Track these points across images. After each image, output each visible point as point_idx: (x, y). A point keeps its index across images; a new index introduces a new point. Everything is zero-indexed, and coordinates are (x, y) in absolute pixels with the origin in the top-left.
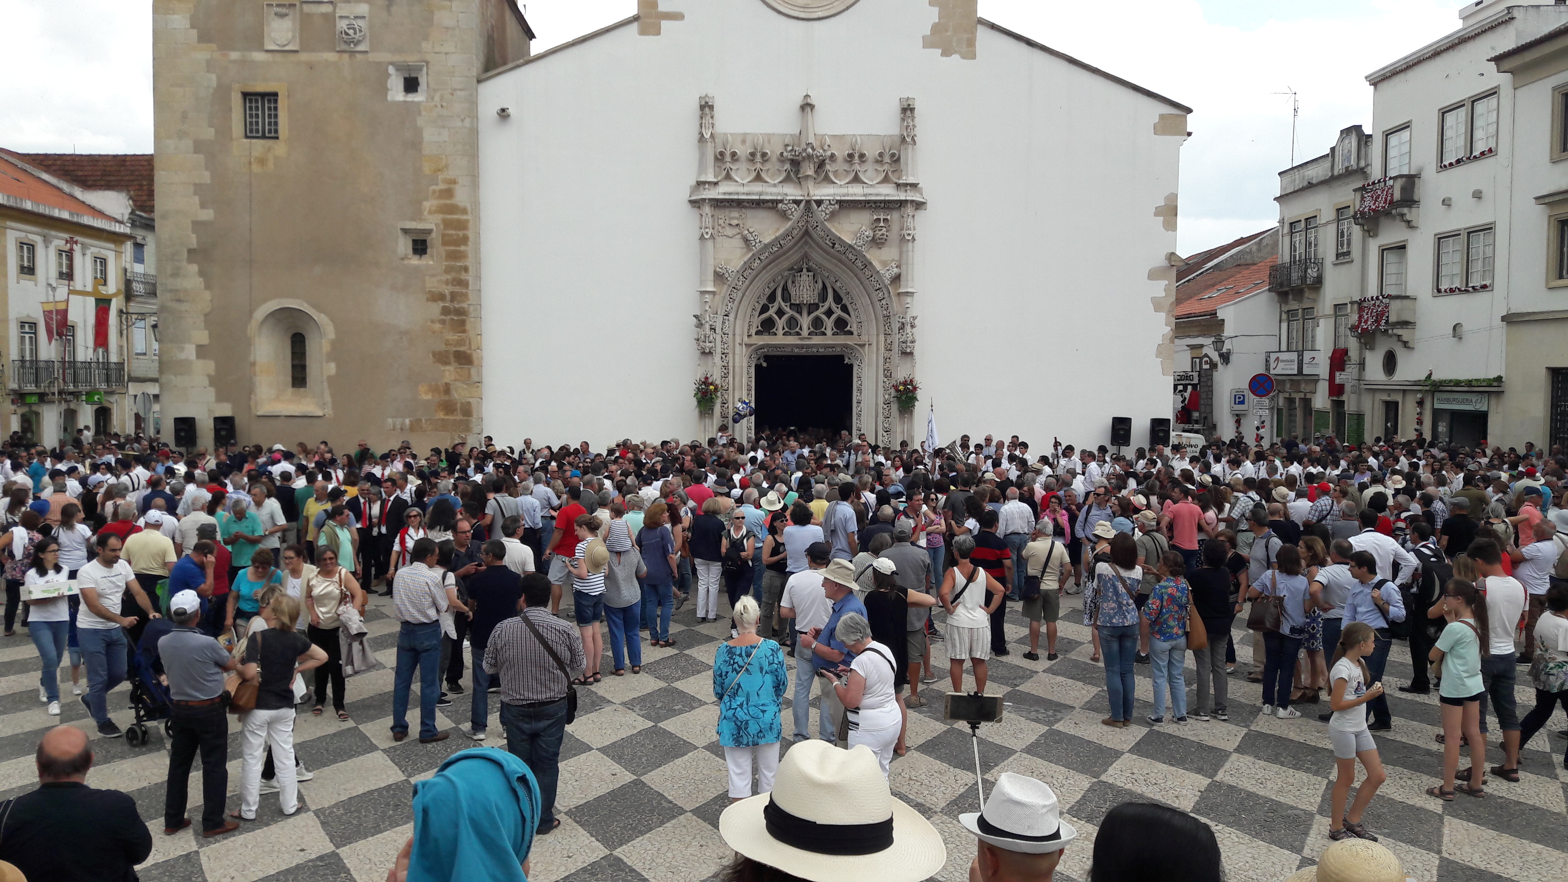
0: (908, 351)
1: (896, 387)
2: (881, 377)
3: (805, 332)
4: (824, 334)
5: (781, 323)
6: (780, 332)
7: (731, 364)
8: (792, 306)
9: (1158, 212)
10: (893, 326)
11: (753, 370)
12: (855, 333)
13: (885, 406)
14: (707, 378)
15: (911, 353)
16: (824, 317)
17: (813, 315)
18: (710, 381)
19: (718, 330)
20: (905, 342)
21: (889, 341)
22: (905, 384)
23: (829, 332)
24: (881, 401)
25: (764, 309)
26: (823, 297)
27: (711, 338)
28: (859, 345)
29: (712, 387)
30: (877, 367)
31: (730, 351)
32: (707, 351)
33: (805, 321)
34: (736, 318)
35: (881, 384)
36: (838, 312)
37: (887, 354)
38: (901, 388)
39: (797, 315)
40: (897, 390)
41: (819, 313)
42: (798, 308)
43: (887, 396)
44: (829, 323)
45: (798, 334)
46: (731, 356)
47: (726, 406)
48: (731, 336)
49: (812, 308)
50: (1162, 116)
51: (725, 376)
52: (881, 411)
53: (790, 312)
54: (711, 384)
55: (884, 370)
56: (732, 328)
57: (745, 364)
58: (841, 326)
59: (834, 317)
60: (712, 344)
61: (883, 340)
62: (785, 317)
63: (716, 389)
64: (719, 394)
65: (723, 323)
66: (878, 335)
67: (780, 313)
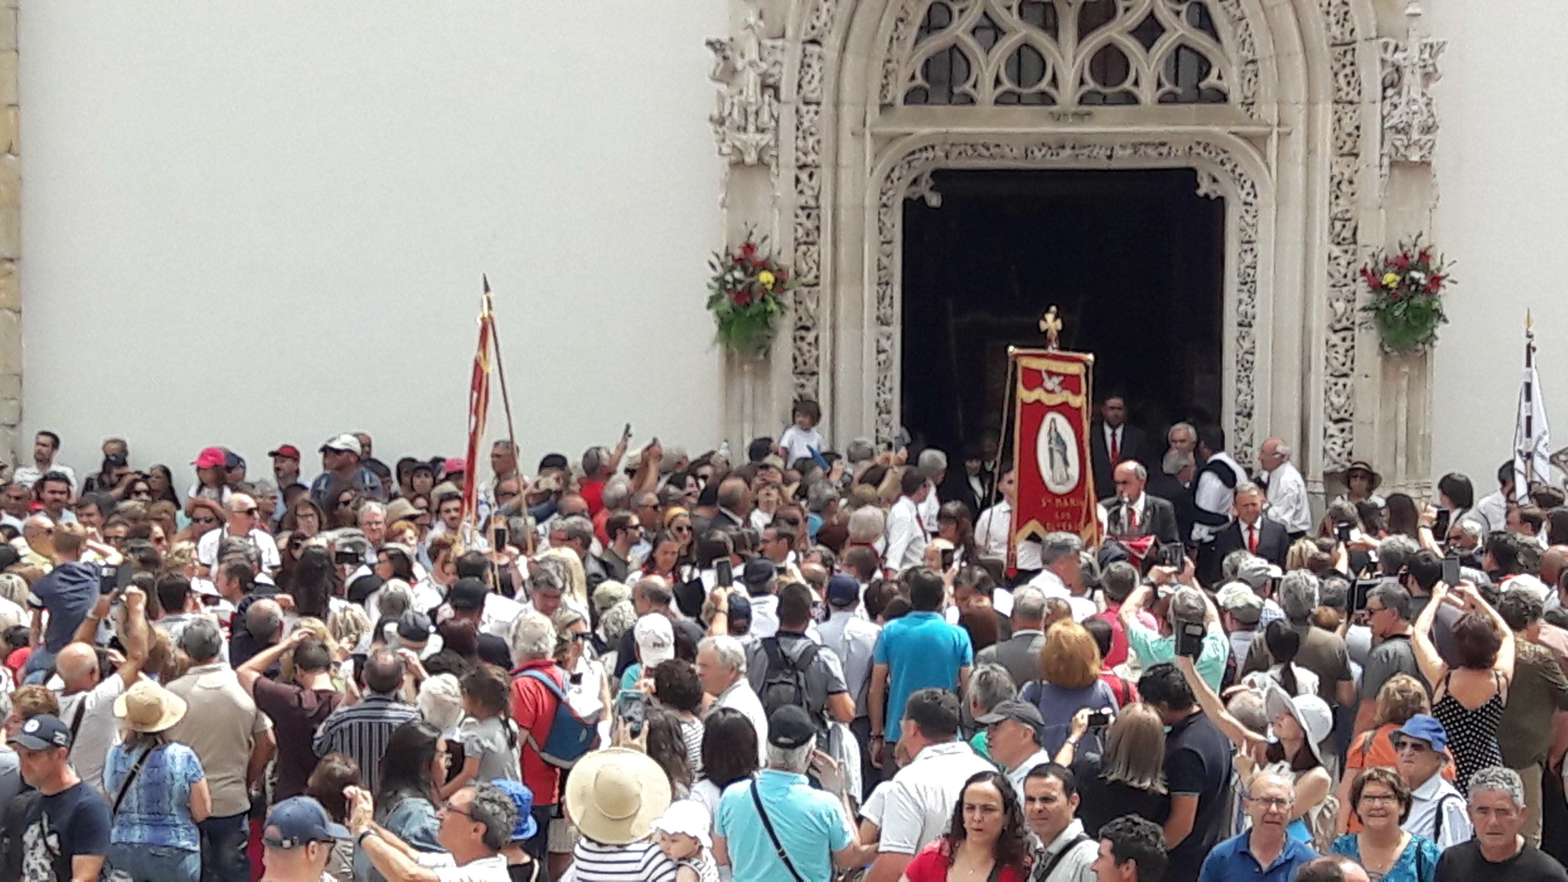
0: (1415, 158)
1: (1373, 278)
2: (1322, 244)
3: (1069, 97)
4: (1131, 99)
5: (988, 65)
6: (986, 93)
7: (826, 202)
10: (1363, 74)
11: (895, 219)
12: (1235, 97)
13: (1335, 339)
14: (749, 248)
15: (1425, 164)
16: (1132, 46)
17: (1096, 40)
18: (761, 254)
19: (787, 90)
20: (1403, 130)
21: (1348, 125)
22: (1402, 265)
23: (1147, 93)
24: (1320, 322)
25: (935, 19)
27: (765, 116)
28: (1247, 138)
29: (766, 277)
30: (1308, 209)
31: (824, 159)
32: (751, 158)
33: (1070, 59)
34: (844, 49)
35: (1320, 268)
36: (1180, 28)
37: (1343, 168)
38: (1390, 278)
39: (1042, 40)
40: (1378, 287)
41: (1117, 30)
42: (1045, 13)
43: (1340, 306)
44: (1149, 64)
45: (1046, 99)
46: (825, 174)
47: (810, 337)
48: (826, 108)
49: (1093, 14)
51: (808, 241)
52: (1318, 352)
53: (1019, 29)
54: (765, 266)
55: (1333, 220)
56: (830, 80)
57: (871, 200)
58: (1188, 72)
59: (1164, 45)
60: (768, 138)
61: (1330, 119)
62: (1006, 45)
63: (780, 284)
64: (788, 299)
65: (804, 65)
66: (1311, 103)
67: (988, 30)
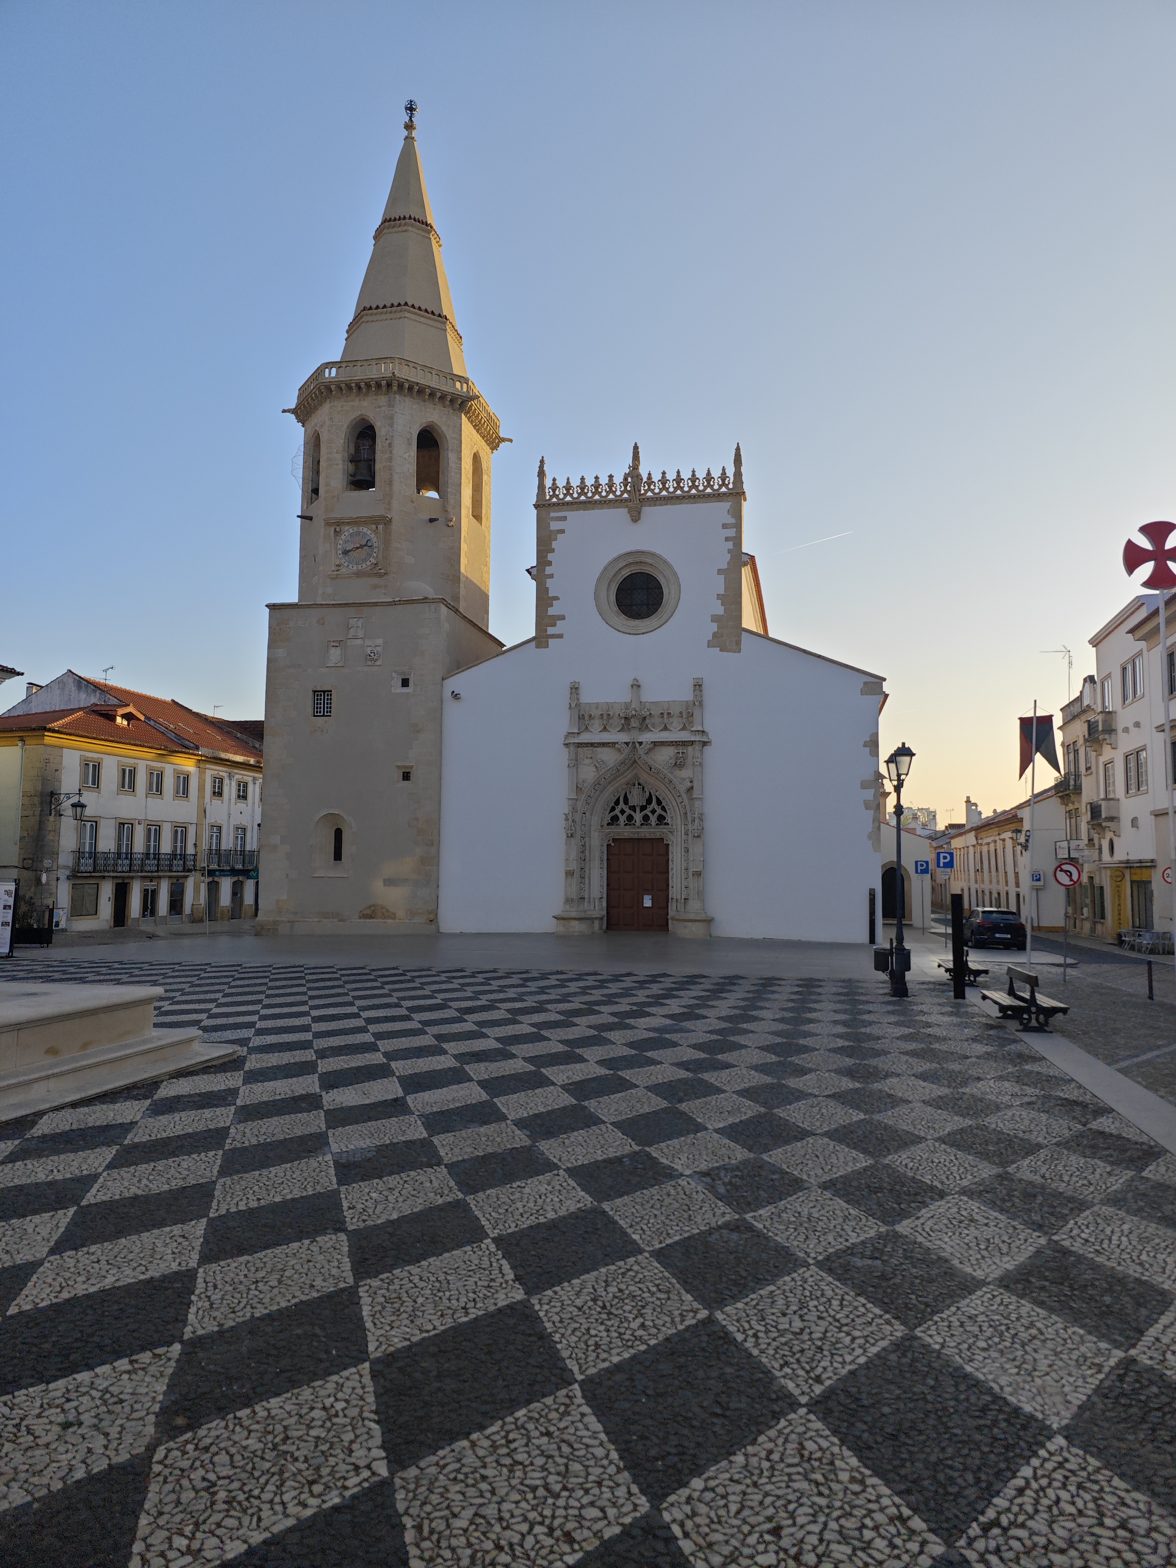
0: (697, 835)
2: (683, 852)
3: (638, 824)
4: (650, 825)
5: (623, 819)
6: (622, 824)
8: (630, 808)
9: (865, 745)
10: (688, 819)
11: (605, 849)
12: (671, 824)
16: (650, 814)
17: (643, 813)
24: (683, 868)
25: (613, 809)
26: (649, 801)
28: (673, 832)
30: (681, 846)
33: (638, 817)
34: (591, 815)
36: (659, 811)
37: (686, 837)
39: (632, 813)
41: (647, 812)
42: (633, 808)
44: (653, 819)
45: (634, 825)
46: (587, 838)
49: (643, 808)
50: (865, 683)
51: (583, 851)
52: (683, 874)
53: (628, 811)
55: (684, 848)
56: (588, 821)
57: (600, 845)
58: (661, 818)
59: (656, 814)
61: (684, 828)
62: (626, 815)
66: (681, 825)
67: (623, 812)
